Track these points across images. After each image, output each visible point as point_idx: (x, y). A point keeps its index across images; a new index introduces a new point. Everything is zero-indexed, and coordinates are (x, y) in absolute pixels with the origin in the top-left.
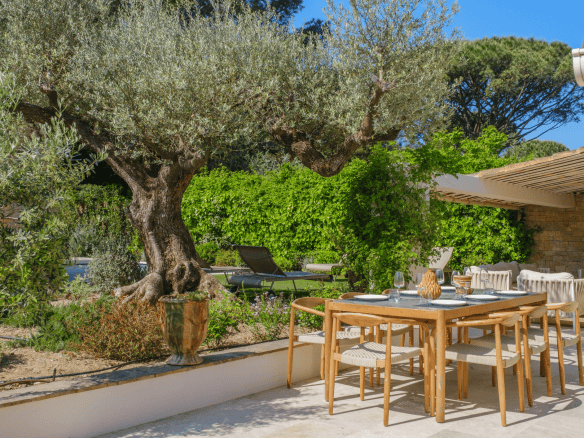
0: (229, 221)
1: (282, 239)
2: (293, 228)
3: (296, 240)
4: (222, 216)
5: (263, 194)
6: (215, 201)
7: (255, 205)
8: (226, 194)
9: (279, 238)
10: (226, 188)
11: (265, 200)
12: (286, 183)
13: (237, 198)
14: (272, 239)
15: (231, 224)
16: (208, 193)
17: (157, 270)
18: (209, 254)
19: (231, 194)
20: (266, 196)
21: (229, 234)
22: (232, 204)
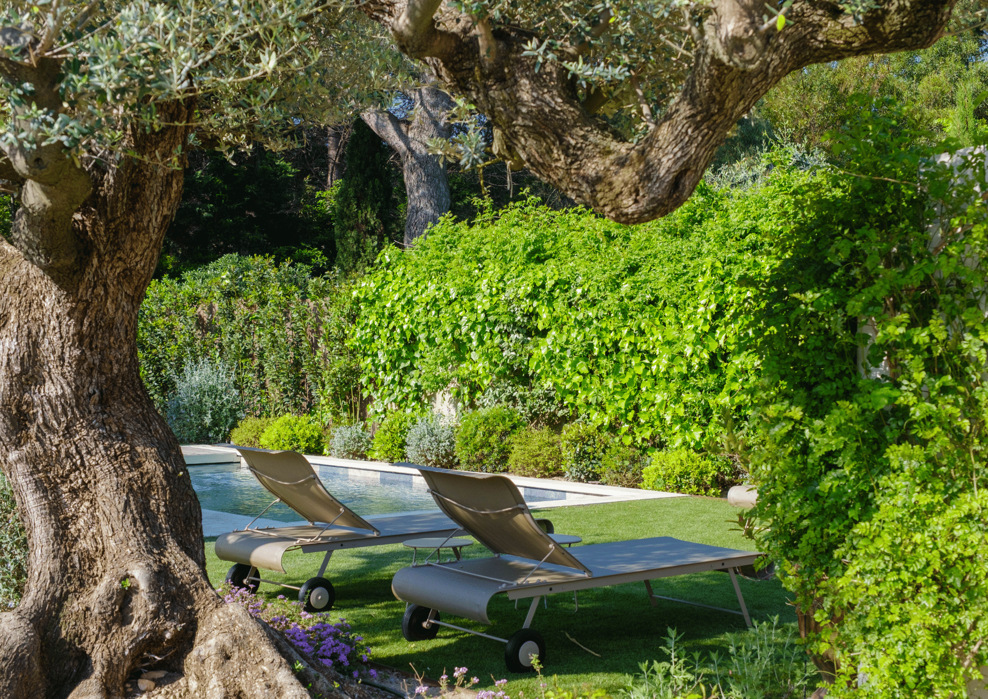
0: (545, 345)
1: (687, 397)
2: (713, 364)
3: (724, 399)
4: (528, 334)
5: (633, 269)
6: (510, 294)
7: (612, 301)
8: (537, 273)
9: (679, 392)
10: (537, 256)
11: (636, 287)
12: (694, 238)
13: (563, 284)
14: (659, 398)
15: (550, 356)
16: (493, 270)
17: (28, 602)
18: (493, 439)
19: (549, 272)
20: (640, 276)
21: (548, 384)
22: (551, 300)
